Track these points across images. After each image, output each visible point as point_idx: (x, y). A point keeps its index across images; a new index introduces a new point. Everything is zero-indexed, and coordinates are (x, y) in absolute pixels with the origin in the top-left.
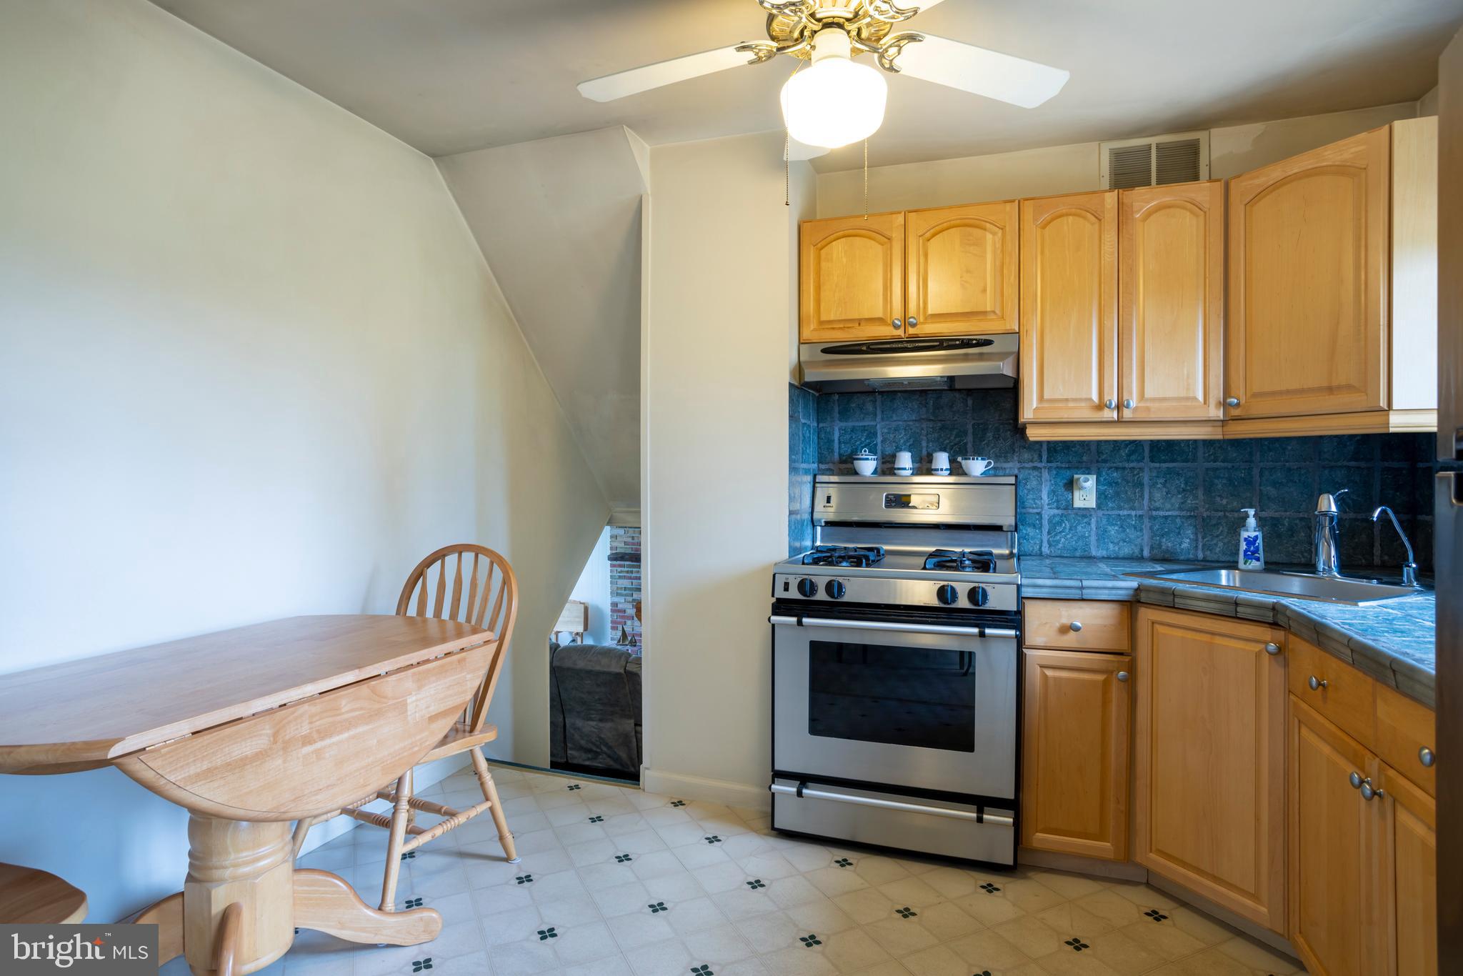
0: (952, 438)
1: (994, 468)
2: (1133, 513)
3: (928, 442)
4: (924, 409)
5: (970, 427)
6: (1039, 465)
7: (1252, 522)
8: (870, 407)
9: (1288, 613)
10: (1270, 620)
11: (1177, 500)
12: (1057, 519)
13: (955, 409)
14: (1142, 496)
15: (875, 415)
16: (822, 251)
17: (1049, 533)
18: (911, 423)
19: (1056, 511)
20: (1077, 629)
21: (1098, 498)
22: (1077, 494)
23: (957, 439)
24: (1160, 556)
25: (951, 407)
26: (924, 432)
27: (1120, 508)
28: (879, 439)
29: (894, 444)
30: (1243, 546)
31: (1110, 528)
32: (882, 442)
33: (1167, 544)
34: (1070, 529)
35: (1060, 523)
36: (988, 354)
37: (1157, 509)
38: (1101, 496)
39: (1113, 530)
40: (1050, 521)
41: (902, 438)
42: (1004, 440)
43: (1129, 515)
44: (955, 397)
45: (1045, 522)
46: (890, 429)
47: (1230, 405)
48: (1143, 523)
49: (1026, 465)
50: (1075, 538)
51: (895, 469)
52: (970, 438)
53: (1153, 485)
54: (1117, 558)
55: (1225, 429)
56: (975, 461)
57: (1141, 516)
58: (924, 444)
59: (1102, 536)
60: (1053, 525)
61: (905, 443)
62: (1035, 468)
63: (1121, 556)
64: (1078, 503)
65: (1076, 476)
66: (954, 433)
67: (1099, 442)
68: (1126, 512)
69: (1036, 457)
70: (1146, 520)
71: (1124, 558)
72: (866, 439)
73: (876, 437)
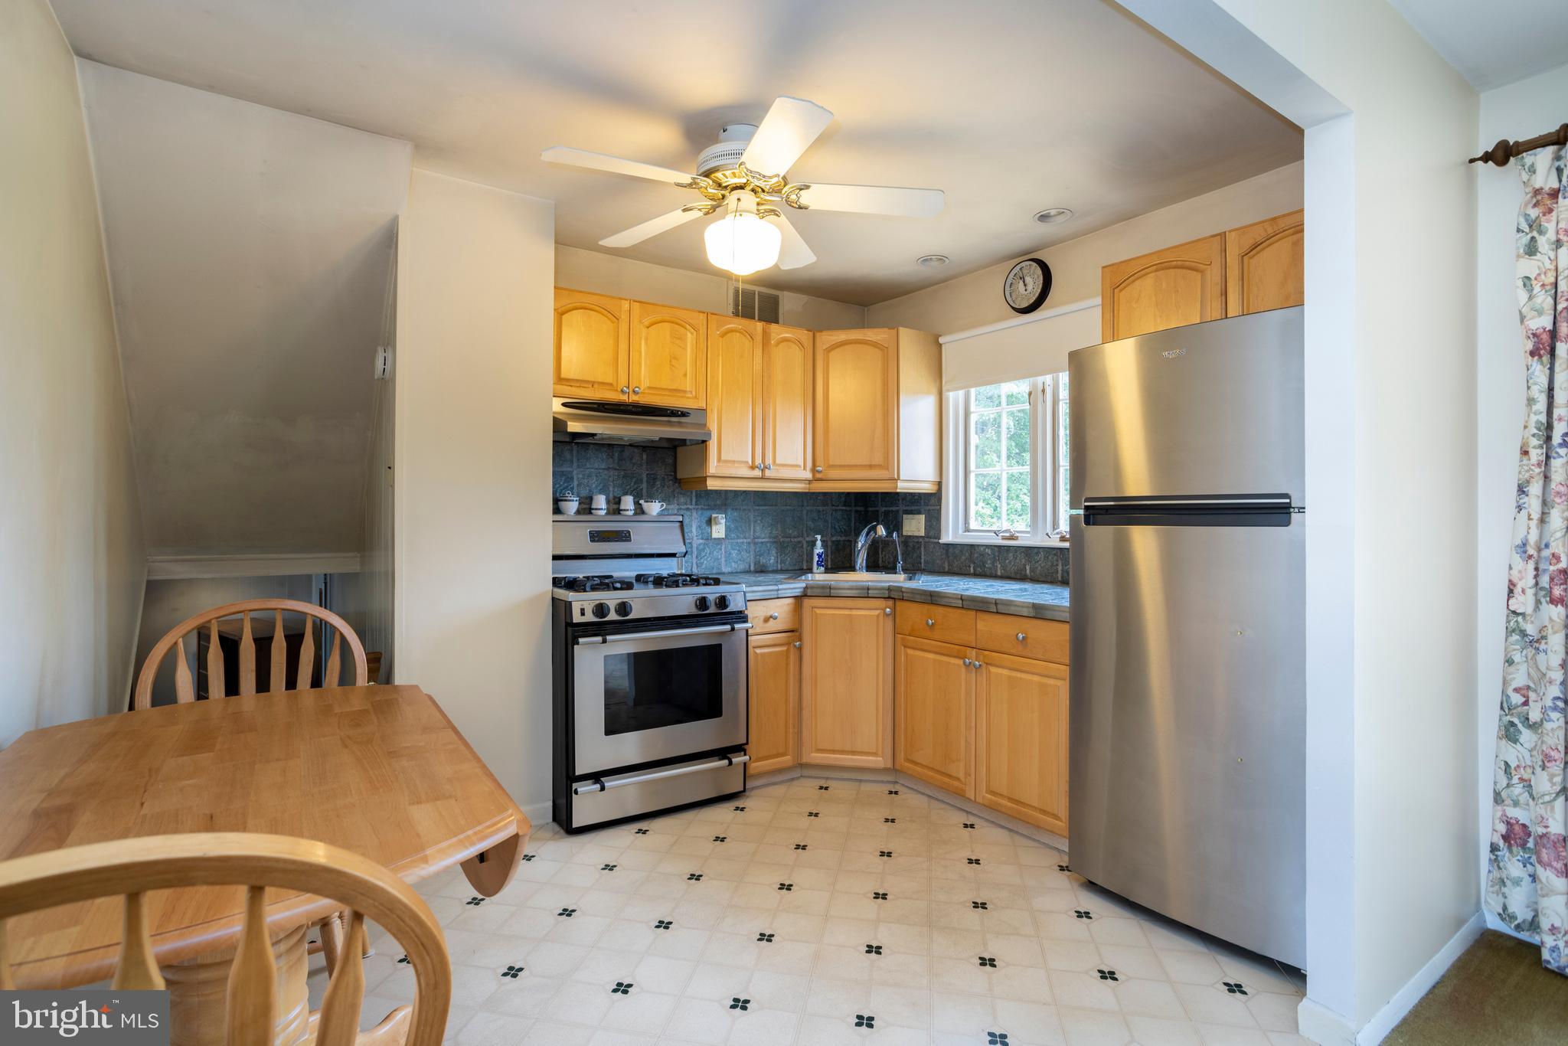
0: (632, 484)
1: (666, 509)
2: (745, 541)
3: (614, 487)
4: (611, 460)
5: (644, 476)
6: (690, 507)
7: (819, 543)
8: (567, 455)
9: (903, 590)
10: (887, 596)
11: (767, 531)
12: (702, 547)
13: (634, 461)
14: (750, 529)
15: (572, 462)
16: (564, 316)
17: (697, 557)
18: (601, 471)
19: (701, 541)
20: (775, 618)
21: (726, 531)
22: (714, 528)
23: (636, 486)
24: (758, 570)
25: (631, 459)
26: (611, 479)
27: (738, 538)
28: (576, 483)
29: (587, 488)
30: (816, 558)
31: (733, 552)
32: (578, 485)
33: (763, 561)
34: (710, 554)
35: (703, 550)
36: (685, 423)
37: (758, 538)
38: (728, 529)
39: (734, 553)
40: (697, 548)
41: (594, 482)
42: (668, 487)
43: (743, 543)
44: (634, 452)
45: (695, 550)
46: (584, 475)
47: (818, 471)
48: (750, 547)
49: (682, 507)
50: (713, 560)
51: (593, 509)
52: (644, 485)
53: (755, 522)
54: (737, 573)
55: (811, 485)
56: (653, 503)
57: (749, 543)
58: (611, 489)
59: (728, 557)
60: (700, 551)
61: (597, 487)
62: (688, 509)
63: (738, 571)
64: (715, 535)
65: (714, 515)
66: (634, 480)
67: (726, 491)
68: (741, 541)
69: (688, 501)
70: (752, 545)
71: (740, 572)
72: (564, 483)
73: (573, 482)
